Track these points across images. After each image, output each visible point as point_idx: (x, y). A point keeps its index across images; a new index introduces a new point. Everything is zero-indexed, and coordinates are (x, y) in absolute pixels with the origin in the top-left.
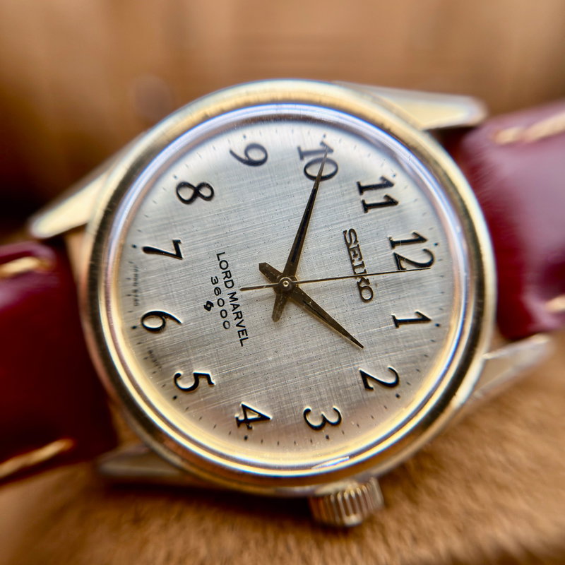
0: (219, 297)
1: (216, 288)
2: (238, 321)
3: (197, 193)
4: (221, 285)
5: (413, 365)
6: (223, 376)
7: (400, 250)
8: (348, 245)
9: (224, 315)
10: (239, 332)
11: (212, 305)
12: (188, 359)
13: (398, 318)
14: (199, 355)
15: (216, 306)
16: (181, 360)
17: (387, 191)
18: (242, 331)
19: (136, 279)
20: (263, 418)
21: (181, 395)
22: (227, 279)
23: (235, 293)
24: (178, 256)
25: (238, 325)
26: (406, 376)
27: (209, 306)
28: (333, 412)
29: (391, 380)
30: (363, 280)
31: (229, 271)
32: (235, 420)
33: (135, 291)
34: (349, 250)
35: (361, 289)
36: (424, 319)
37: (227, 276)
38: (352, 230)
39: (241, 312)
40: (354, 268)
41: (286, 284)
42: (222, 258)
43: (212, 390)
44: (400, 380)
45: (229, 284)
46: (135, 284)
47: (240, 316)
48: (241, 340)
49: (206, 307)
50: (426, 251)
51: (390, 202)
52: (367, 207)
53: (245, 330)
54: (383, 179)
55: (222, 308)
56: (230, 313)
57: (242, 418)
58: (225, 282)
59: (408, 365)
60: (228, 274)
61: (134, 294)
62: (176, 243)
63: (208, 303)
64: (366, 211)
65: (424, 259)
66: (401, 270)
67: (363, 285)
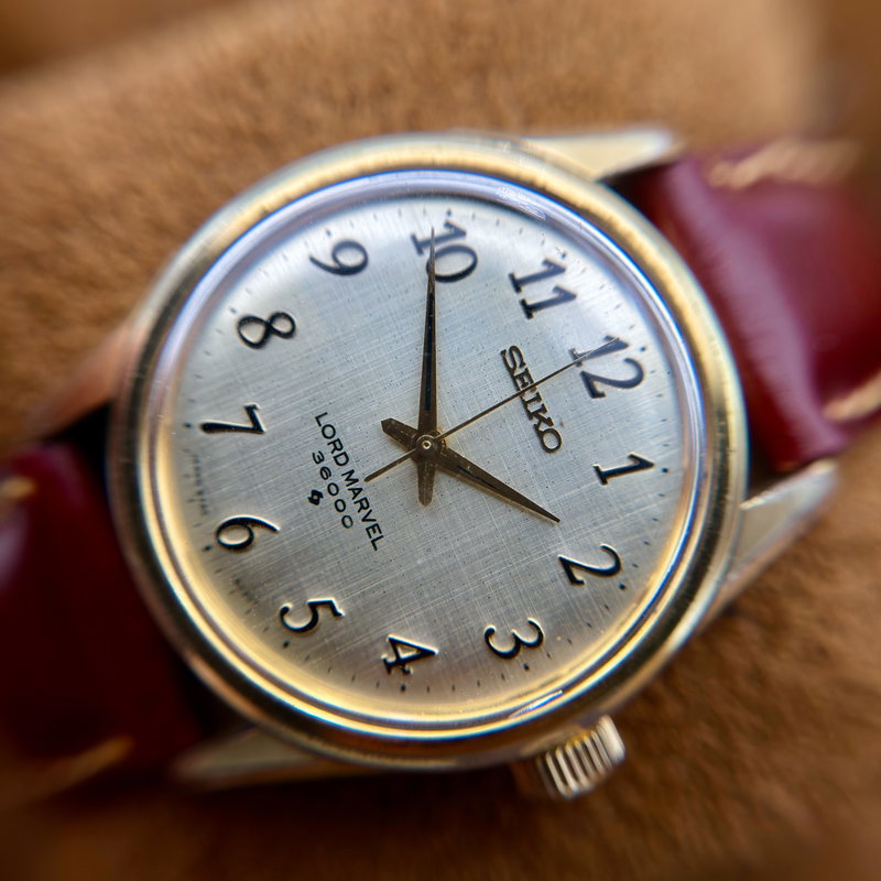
0: (329, 481)
1: (323, 469)
2: (364, 512)
3: (270, 330)
4: (329, 462)
5: (637, 536)
6: (354, 600)
7: (588, 366)
8: (511, 371)
9: (341, 507)
10: (367, 529)
11: (320, 495)
12: (296, 583)
13: (604, 470)
14: (311, 575)
15: (326, 496)
16: (286, 586)
17: (557, 280)
18: (373, 527)
19: (198, 475)
20: (424, 654)
21: (295, 640)
22: (337, 453)
23: (352, 472)
24: (256, 429)
25: (364, 520)
26: (629, 554)
27: (316, 497)
28: (527, 627)
29: (608, 565)
30: (542, 420)
31: (338, 440)
32: (383, 664)
33: (200, 493)
34: (514, 379)
35: (541, 435)
36: (642, 465)
37: (336, 449)
38: (514, 349)
39: (365, 499)
40: (525, 404)
41: (427, 445)
42: (324, 421)
43: (340, 623)
44: (622, 562)
45: (342, 460)
46: (199, 483)
47: (365, 505)
48: (373, 542)
49: (311, 500)
50: (629, 361)
51: (565, 296)
52: (529, 310)
53: (377, 525)
54: (547, 262)
55: (336, 498)
56: (350, 503)
57: (392, 659)
58: (335, 458)
59: (632, 538)
60: (337, 445)
61: (199, 497)
62: (250, 410)
63: (314, 492)
64: (529, 316)
65: (628, 374)
66: (595, 394)
67: (543, 427)
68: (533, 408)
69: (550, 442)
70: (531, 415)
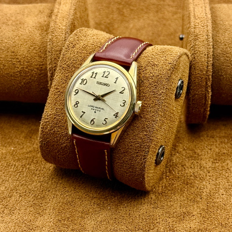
4: (93, 108)
7: (104, 76)
8: (99, 84)
15: (96, 111)
17: (94, 73)
23: (96, 107)
25: (101, 109)
34: (100, 84)
35: (107, 86)
36: (117, 78)
39: (99, 107)
40: (103, 85)
42: (89, 106)
48: (104, 110)
49: (95, 113)
50: (107, 72)
51: (96, 74)
56: (98, 109)
60: (92, 106)
64: (95, 78)
65: (108, 73)
66: (107, 77)
67: (106, 85)
68: (104, 84)
69: (108, 85)
70: (104, 85)
